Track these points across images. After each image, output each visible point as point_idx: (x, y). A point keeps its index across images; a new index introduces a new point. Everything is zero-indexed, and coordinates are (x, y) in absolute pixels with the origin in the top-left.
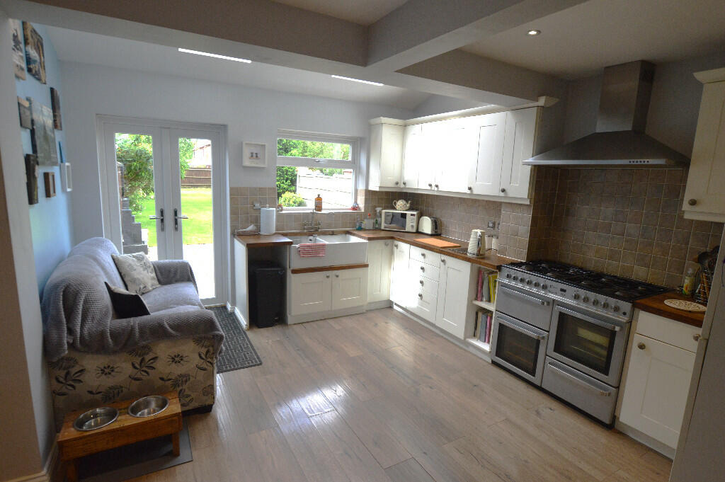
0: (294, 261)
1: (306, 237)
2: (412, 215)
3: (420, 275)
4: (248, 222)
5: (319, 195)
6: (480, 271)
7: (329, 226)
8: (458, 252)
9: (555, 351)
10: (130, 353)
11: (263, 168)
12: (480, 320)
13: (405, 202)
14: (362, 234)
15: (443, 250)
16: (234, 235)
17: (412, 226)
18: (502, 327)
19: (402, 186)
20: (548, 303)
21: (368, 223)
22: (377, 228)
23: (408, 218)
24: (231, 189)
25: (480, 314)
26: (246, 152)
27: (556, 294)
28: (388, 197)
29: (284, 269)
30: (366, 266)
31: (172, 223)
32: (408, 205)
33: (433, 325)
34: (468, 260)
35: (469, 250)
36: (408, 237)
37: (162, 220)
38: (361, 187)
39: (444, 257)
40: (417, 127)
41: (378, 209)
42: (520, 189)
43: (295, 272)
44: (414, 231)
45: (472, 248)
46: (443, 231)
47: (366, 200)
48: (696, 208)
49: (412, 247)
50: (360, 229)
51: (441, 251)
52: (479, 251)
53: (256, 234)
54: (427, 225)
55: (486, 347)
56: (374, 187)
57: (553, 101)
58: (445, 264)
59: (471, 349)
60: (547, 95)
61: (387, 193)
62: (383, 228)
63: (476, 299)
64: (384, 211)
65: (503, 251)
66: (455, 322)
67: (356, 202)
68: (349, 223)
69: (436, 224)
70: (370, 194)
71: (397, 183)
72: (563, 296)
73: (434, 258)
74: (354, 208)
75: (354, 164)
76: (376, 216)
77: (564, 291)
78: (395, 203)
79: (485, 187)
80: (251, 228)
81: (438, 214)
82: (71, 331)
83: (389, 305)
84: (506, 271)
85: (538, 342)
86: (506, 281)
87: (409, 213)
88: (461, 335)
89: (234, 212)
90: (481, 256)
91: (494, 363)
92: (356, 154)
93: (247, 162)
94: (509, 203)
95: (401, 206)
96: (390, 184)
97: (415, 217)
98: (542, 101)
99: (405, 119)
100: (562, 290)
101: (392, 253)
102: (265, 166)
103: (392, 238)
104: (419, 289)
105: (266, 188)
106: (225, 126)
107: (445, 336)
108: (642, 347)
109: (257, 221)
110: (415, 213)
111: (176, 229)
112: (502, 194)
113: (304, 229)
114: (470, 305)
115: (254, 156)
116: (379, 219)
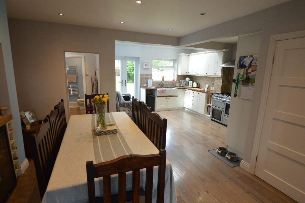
0: (157, 94)
1: (160, 88)
3: (192, 98)
4: (144, 84)
5: (163, 76)
6: (208, 96)
7: (166, 85)
8: (203, 91)
9: (225, 113)
10: (128, 108)
11: (148, 69)
12: (208, 109)
13: (188, 78)
14: (176, 87)
16: (141, 87)
17: (191, 85)
18: (213, 110)
19: (188, 73)
20: (224, 102)
21: (177, 84)
22: (180, 86)
23: (190, 83)
24: (140, 74)
25: (208, 107)
26: (144, 65)
27: (225, 99)
28: (184, 77)
29: (155, 96)
30: (177, 96)
31: (125, 84)
32: (190, 79)
33: (196, 112)
34: (205, 93)
36: (189, 88)
37: (122, 83)
38: (176, 74)
40: (192, 56)
41: (181, 80)
42: (219, 73)
43: (157, 97)
44: (191, 86)
45: (206, 90)
46: (200, 87)
47: (177, 78)
49: (190, 91)
50: (175, 86)
51: (198, 91)
52: (208, 90)
53: (147, 86)
54: (195, 85)
55: (210, 116)
56: (180, 74)
57: (227, 50)
58: (199, 94)
59: (206, 117)
60: (225, 49)
61: (183, 75)
62: (182, 86)
63: (207, 103)
64: (182, 81)
65: (215, 91)
66: (202, 110)
67: (174, 78)
68: (172, 85)
69: (198, 85)
70: (178, 76)
71: (186, 73)
72: (227, 99)
73: (196, 93)
74: (173, 80)
75: (173, 67)
76: (180, 83)
79: (211, 74)
80: (145, 85)
81: (198, 82)
82: (119, 102)
83: (184, 108)
84: (214, 95)
85: (221, 111)
86: (214, 97)
87: (190, 81)
88: (203, 113)
89: (141, 81)
90: (208, 91)
91: (211, 120)
92: (174, 64)
93: (144, 67)
95: (187, 79)
96: (184, 73)
97: (192, 83)
98: (224, 50)
99: (189, 53)
101: (184, 93)
102: (149, 68)
103: (185, 88)
104: (192, 102)
105: (149, 74)
106: (139, 58)
109: (147, 83)
110: (192, 81)
111: (125, 85)
112: (215, 75)
113: (159, 86)
114: (206, 105)
115: (146, 65)
116: (181, 84)
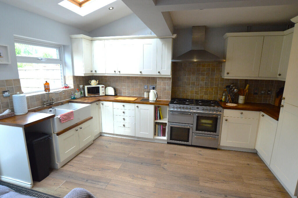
0: (57, 127)
1: (47, 109)
2: (102, 87)
3: (122, 116)
4: (4, 107)
5: (46, 82)
6: (156, 108)
7: (57, 100)
9: (196, 130)
11: (7, 65)
12: (157, 128)
13: (95, 81)
15: (135, 101)
18: (172, 128)
19: (94, 72)
20: (193, 114)
21: (78, 94)
22: (82, 96)
23: (100, 89)
25: (157, 126)
27: (195, 110)
28: (86, 79)
30: (92, 118)
32: (97, 82)
34: (152, 104)
35: (150, 99)
38: (69, 75)
39: (137, 105)
41: (82, 86)
42: (167, 71)
43: (59, 134)
47: (74, 82)
48: (229, 75)
49: (113, 102)
52: (157, 99)
54: (110, 91)
55: (165, 138)
58: (138, 108)
59: (156, 141)
62: (86, 96)
64: (86, 87)
66: (147, 132)
67: (65, 83)
69: (116, 90)
70: (77, 79)
71: (92, 71)
72: (198, 110)
73: (130, 106)
74: (66, 87)
75: (61, 61)
76: (81, 90)
77: (198, 108)
78: (90, 82)
79: (149, 71)
83: (100, 134)
84: (173, 106)
85: (188, 129)
86: (172, 109)
87: (100, 86)
90: (158, 101)
91: (169, 143)
92: (61, 54)
94: (160, 77)
95: (94, 83)
96: (88, 73)
97: (104, 88)
98: (174, 36)
100: (197, 108)
101: (100, 108)
102: (10, 63)
103: (100, 100)
105: (11, 80)
107: (140, 140)
108: (226, 120)
113: (44, 105)
114: (154, 123)
